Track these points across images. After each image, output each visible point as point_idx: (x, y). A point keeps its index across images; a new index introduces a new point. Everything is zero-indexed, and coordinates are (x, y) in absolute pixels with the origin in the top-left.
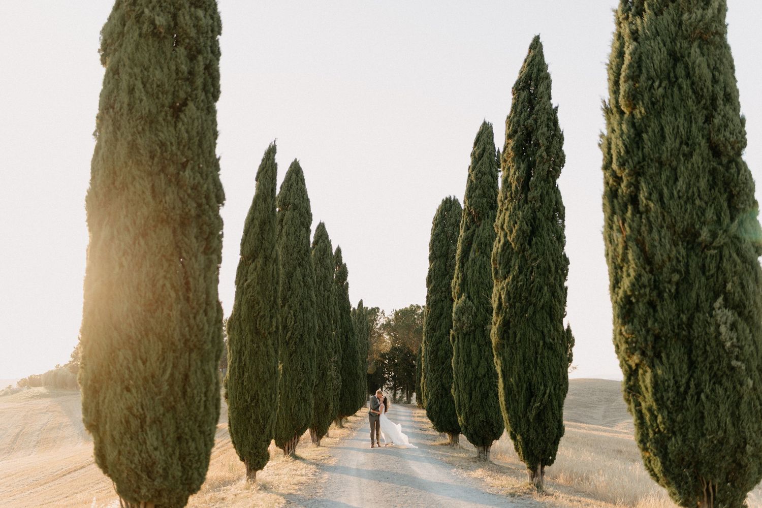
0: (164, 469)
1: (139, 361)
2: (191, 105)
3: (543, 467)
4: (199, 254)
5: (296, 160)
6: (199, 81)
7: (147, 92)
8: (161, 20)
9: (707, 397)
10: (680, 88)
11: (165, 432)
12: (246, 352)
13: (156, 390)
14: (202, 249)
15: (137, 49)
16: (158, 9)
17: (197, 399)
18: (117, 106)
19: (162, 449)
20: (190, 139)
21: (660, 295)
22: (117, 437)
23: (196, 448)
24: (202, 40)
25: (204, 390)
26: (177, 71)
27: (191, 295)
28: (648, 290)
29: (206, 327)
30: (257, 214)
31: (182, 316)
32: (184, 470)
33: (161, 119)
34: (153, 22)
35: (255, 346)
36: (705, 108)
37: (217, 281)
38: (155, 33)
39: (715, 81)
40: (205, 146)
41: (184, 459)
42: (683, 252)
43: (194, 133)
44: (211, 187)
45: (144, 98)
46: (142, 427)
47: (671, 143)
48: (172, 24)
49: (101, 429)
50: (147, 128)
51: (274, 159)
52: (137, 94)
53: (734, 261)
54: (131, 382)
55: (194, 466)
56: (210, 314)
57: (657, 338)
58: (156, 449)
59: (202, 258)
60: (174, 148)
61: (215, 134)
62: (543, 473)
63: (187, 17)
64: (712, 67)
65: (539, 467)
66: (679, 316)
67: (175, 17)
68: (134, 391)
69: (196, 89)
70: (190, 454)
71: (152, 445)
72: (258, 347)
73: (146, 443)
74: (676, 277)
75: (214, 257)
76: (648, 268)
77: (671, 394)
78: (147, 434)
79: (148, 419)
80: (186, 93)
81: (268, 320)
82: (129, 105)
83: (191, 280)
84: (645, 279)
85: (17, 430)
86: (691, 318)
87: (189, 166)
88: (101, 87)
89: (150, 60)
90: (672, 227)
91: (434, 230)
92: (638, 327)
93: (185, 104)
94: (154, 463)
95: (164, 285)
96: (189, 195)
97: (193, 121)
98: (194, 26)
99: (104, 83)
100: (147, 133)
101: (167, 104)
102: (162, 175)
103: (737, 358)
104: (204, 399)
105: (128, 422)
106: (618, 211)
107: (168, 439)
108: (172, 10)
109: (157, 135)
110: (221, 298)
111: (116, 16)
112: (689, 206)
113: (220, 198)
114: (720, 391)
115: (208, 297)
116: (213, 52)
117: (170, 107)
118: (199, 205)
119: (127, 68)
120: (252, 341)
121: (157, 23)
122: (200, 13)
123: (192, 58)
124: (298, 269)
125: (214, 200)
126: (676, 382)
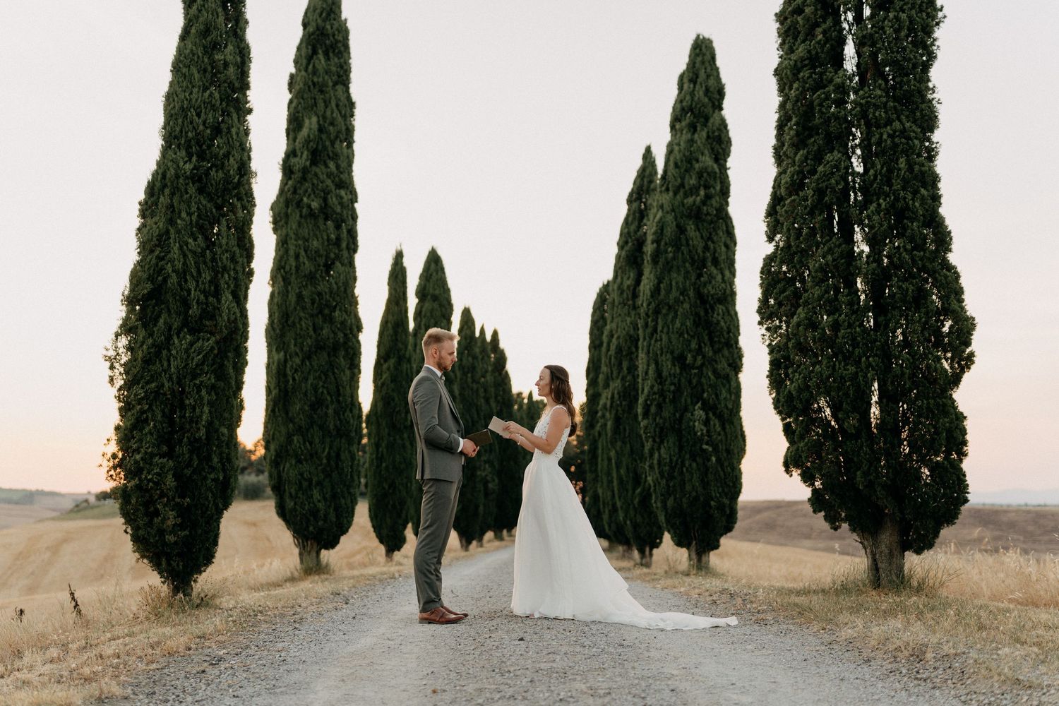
0: (325, 515)
1: (307, 443)
2: (338, 264)
3: (651, 550)
4: (346, 370)
6: (344, 245)
7: (308, 257)
8: (315, 205)
10: (683, 254)
11: (325, 491)
12: (383, 445)
13: (319, 462)
14: (348, 366)
15: (299, 226)
16: (312, 196)
18: (287, 268)
19: (323, 502)
20: (338, 288)
21: (664, 400)
22: (293, 493)
23: (346, 504)
24: (345, 212)
26: (328, 240)
27: (341, 399)
28: (657, 396)
29: (352, 421)
30: (390, 318)
31: (335, 413)
32: (337, 516)
33: (318, 276)
34: (309, 206)
35: (392, 438)
36: (698, 268)
37: (358, 387)
38: (312, 214)
39: (706, 248)
40: (348, 292)
42: (678, 371)
43: (341, 284)
44: (353, 320)
45: (307, 262)
46: (310, 487)
47: (675, 293)
48: (324, 206)
49: (282, 488)
50: (309, 283)
52: (301, 259)
53: (709, 377)
54: (302, 457)
56: (354, 411)
57: (662, 429)
58: (319, 501)
59: (348, 372)
60: (328, 297)
61: (355, 279)
62: (651, 555)
63: (334, 199)
64: (705, 238)
65: (647, 549)
66: (674, 414)
67: (325, 200)
68: (304, 463)
69: (342, 250)
71: (317, 499)
72: (395, 440)
73: (312, 497)
74: (672, 388)
75: (356, 371)
76: (659, 381)
77: (667, 468)
78: (313, 491)
79: (314, 482)
80: (335, 254)
82: (296, 267)
83: (340, 388)
84: (656, 389)
86: (682, 416)
87: (338, 308)
88: (273, 254)
89: (309, 234)
90: (672, 353)
91: (593, 315)
93: (333, 263)
94: (318, 511)
95: (322, 392)
96: (338, 329)
97: (340, 275)
98: (339, 204)
99: (276, 251)
100: (309, 287)
101: (322, 264)
102: (320, 316)
103: (707, 444)
105: (300, 483)
106: (647, 338)
107: (327, 496)
108: (322, 194)
109: (316, 288)
110: (361, 399)
111: (281, 200)
112: (681, 339)
113: (359, 328)
114: (694, 465)
115: (352, 400)
116: (352, 218)
117: (324, 266)
118: (346, 335)
119: (293, 241)
120: (389, 435)
121: (313, 207)
122: (343, 193)
123: (338, 227)
125: (356, 330)
126: (671, 460)
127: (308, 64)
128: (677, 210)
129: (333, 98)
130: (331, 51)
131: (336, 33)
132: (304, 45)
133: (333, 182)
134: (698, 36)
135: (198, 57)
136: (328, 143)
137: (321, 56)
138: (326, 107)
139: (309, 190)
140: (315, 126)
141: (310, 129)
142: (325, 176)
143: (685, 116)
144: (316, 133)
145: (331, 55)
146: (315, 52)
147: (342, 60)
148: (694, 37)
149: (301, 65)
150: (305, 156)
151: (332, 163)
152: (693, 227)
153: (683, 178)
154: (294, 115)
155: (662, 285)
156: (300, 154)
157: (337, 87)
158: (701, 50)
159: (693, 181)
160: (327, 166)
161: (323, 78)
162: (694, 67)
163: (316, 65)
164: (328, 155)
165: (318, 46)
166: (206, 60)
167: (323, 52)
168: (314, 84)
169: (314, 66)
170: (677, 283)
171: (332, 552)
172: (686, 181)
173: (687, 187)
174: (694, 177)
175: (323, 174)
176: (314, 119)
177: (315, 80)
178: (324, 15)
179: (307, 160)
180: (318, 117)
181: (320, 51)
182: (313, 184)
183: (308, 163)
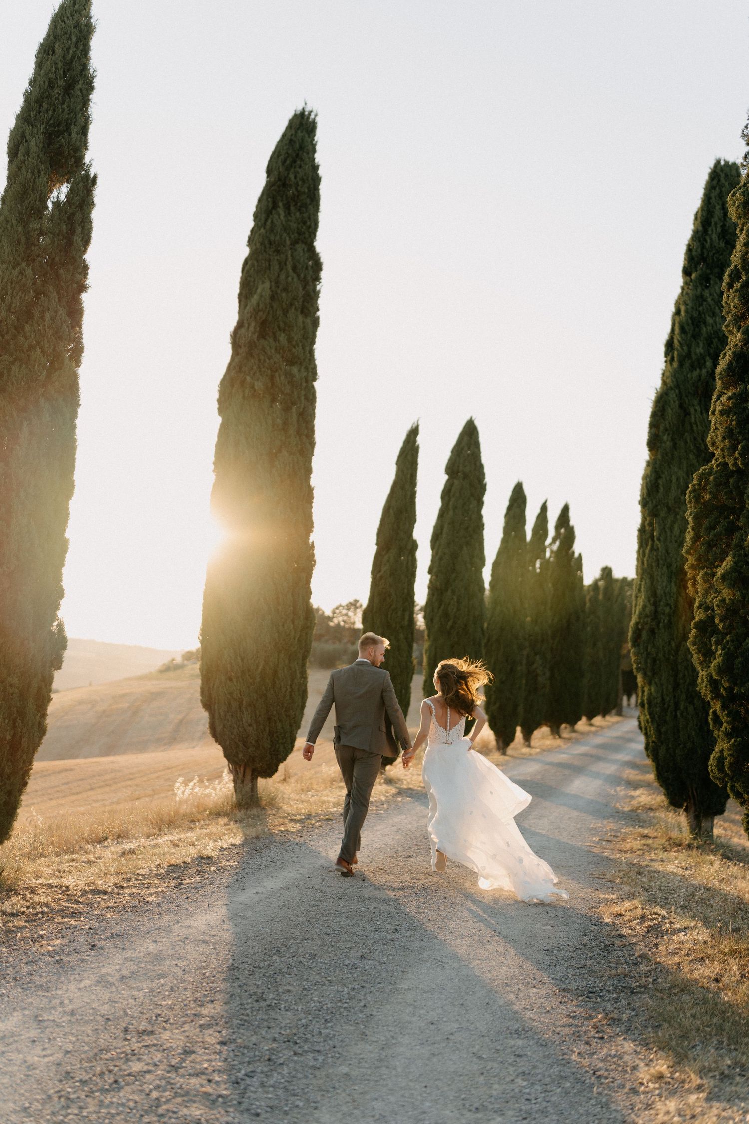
0: (257, 741)
2: (284, 453)
5: (471, 418)
6: (292, 430)
7: (248, 445)
8: (259, 385)
9: (681, 714)
10: (686, 442)
11: (257, 712)
13: (251, 681)
16: (258, 374)
17: (283, 690)
18: (226, 456)
19: (254, 726)
20: (282, 481)
21: (658, 625)
22: (222, 714)
23: (282, 728)
25: (289, 683)
26: (273, 424)
28: (649, 620)
32: (271, 742)
33: (259, 467)
34: (253, 386)
38: (256, 396)
40: (295, 484)
41: (273, 735)
43: (286, 477)
46: (240, 708)
48: (270, 384)
51: (415, 441)
54: (233, 674)
55: (280, 741)
57: (654, 661)
58: (250, 725)
63: (282, 378)
66: (669, 642)
67: (272, 378)
68: (234, 680)
69: (289, 437)
70: (277, 732)
71: (247, 722)
73: (242, 721)
74: (667, 610)
77: (658, 709)
78: (243, 714)
79: (244, 702)
80: (281, 440)
81: (400, 614)
85: (180, 717)
87: (281, 503)
89: (251, 419)
90: (669, 566)
92: (642, 651)
93: (279, 452)
94: (248, 736)
97: (285, 465)
98: (288, 383)
101: (265, 453)
104: (289, 690)
105: (229, 704)
107: (260, 719)
114: (691, 709)
116: (306, 398)
117: (267, 455)
119: (233, 426)
123: (287, 410)
124: (465, 548)
126: (663, 700)
127: (266, 220)
128: (681, 386)
129: (290, 259)
130: (292, 204)
131: (300, 183)
132: (265, 197)
133: (282, 357)
134: (718, 162)
135: (12, 226)
136: (279, 312)
137: (281, 211)
138: (281, 270)
139: (255, 367)
140: (268, 293)
141: (261, 296)
142: (273, 351)
143: (696, 267)
144: (268, 301)
145: (292, 208)
146: (275, 206)
147: (305, 215)
148: (711, 164)
149: (260, 219)
150: (252, 329)
151: (283, 335)
152: (698, 408)
153: (689, 347)
154: (246, 279)
155: (660, 481)
156: (246, 325)
157: (297, 246)
158: (719, 181)
159: (699, 350)
160: (275, 339)
161: (281, 236)
162: (709, 203)
163: (275, 221)
164: (279, 327)
165: (279, 198)
166: (20, 229)
167: (283, 205)
168: (270, 243)
169: (272, 222)
170: (677, 479)
171: (270, 781)
172: (692, 349)
173: (694, 357)
174: (701, 345)
175: (270, 347)
176: (267, 285)
177: (272, 238)
178: (288, 162)
179: (254, 333)
180: (271, 282)
181: (280, 204)
182: (259, 360)
183: (255, 336)
